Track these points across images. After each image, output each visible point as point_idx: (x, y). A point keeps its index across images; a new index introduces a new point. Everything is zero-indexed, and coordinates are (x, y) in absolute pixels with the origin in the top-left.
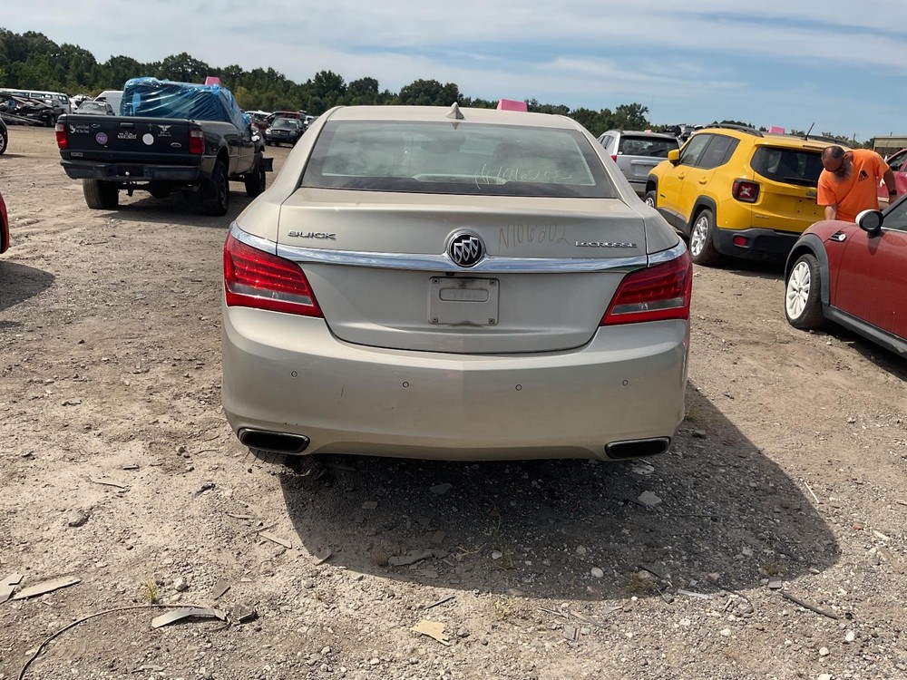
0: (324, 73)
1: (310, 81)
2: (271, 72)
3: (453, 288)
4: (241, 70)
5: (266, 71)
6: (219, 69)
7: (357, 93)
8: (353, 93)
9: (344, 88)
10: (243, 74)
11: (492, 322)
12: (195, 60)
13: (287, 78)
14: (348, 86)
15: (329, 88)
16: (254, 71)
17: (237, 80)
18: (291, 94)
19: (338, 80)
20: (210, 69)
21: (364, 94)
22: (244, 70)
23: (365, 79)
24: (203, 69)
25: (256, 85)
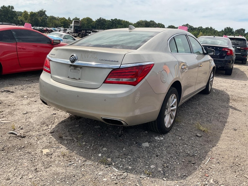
0: (227, 28)
1: (222, 30)
2: (211, 28)
3: (73, 69)
4: (202, 28)
5: (209, 28)
6: (196, 28)
7: (237, 33)
8: (236, 33)
9: (233, 32)
10: (203, 29)
11: (79, 79)
12: (190, 26)
13: (215, 30)
14: (235, 31)
15: (228, 32)
16: (206, 28)
17: (201, 30)
18: (216, 34)
19: (232, 29)
20: (194, 28)
21: (240, 33)
22: (203, 28)
23: (241, 29)
24: (192, 28)
25: (206, 32)
